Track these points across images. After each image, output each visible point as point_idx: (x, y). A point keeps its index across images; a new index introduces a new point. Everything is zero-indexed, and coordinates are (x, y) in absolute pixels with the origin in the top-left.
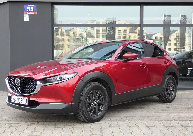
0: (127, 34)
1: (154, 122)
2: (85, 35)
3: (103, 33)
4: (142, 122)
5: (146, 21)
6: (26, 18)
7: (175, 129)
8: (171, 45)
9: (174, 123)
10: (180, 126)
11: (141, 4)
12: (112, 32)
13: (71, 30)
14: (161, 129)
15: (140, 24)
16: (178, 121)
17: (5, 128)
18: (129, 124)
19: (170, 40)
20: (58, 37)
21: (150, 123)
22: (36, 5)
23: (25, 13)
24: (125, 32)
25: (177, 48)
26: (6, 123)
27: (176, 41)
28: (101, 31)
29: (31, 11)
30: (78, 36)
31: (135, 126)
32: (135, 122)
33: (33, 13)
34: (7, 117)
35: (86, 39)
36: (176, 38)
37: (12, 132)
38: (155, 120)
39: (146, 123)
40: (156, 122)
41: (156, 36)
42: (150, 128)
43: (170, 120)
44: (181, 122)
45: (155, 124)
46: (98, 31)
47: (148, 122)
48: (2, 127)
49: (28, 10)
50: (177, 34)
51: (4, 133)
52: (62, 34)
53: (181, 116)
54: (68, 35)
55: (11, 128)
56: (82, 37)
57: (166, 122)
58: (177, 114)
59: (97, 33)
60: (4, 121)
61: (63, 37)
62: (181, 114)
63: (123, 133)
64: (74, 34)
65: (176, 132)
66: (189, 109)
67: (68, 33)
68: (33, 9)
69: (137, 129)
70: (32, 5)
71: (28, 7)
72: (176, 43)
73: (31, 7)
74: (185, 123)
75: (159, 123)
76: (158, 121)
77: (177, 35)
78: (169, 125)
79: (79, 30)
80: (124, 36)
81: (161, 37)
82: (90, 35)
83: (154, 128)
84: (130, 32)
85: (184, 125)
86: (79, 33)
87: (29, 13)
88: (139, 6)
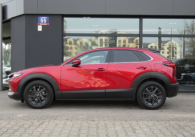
0: (126, 43)
1: (154, 122)
2: (90, 44)
3: (105, 43)
4: (143, 121)
5: (145, 31)
6: (40, 28)
7: (173, 129)
8: (164, 53)
9: (172, 123)
10: (178, 127)
11: (141, 17)
12: (113, 41)
13: (78, 39)
14: (161, 129)
15: (140, 34)
16: (176, 122)
17: (20, 126)
18: (131, 123)
19: (163, 49)
20: (66, 45)
21: (150, 123)
22: (48, 17)
23: (38, 24)
24: (124, 41)
25: (169, 56)
26: (20, 121)
27: (168, 50)
28: (104, 41)
29: (44, 22)
30: (84, 44)
31: (137, 125)
32: (137, 122)
33: (46, 24)
34: (21, 116)
35: (91, 47)
36: (168, 47)
37: (26, 130)
38: (154, 120)
39: (147, 123)
40: (156, 122)
41: (151, 45)
42: (151, 127)
43: (168, 120)
44: (178, 122)
45: (155, 124)
46: (101, 40)
47: (149, 122)
48: (17, 125)
49: (42, 21)
50: (169, 43)
51: (19, 130)
52: (70, 43)
53: (178, 117)
54: (75, 44)
55: (25, 126)
56: (88, 46)
57: (165, 122)
58: (174, 115)
59: (100, 42)
60: (19, 119)
61: (71, 46)
62: (178, 115)
63: (127, 132)
64: (81, 43)
65: (174, 132)
66: (184, 110)
67: (76, 42)
68: (46, 21)
69: (139, 128)
70: (45, 17)
71: (41, 19)
72: (168, 51)
73: (44, 19)
74: (182, 123)
75: (158, 123)
76: (158, 121)
77: (169, 45)
78: (168, 125)
79: (85, 40)
80: (124, 45)
81: (155, 46)
82: (94, 44)
83: (154, 128)
84: (129, 42)
85: (181, 125)
86: (85, 42)
87: (42, 24)
88: (139, 19)
